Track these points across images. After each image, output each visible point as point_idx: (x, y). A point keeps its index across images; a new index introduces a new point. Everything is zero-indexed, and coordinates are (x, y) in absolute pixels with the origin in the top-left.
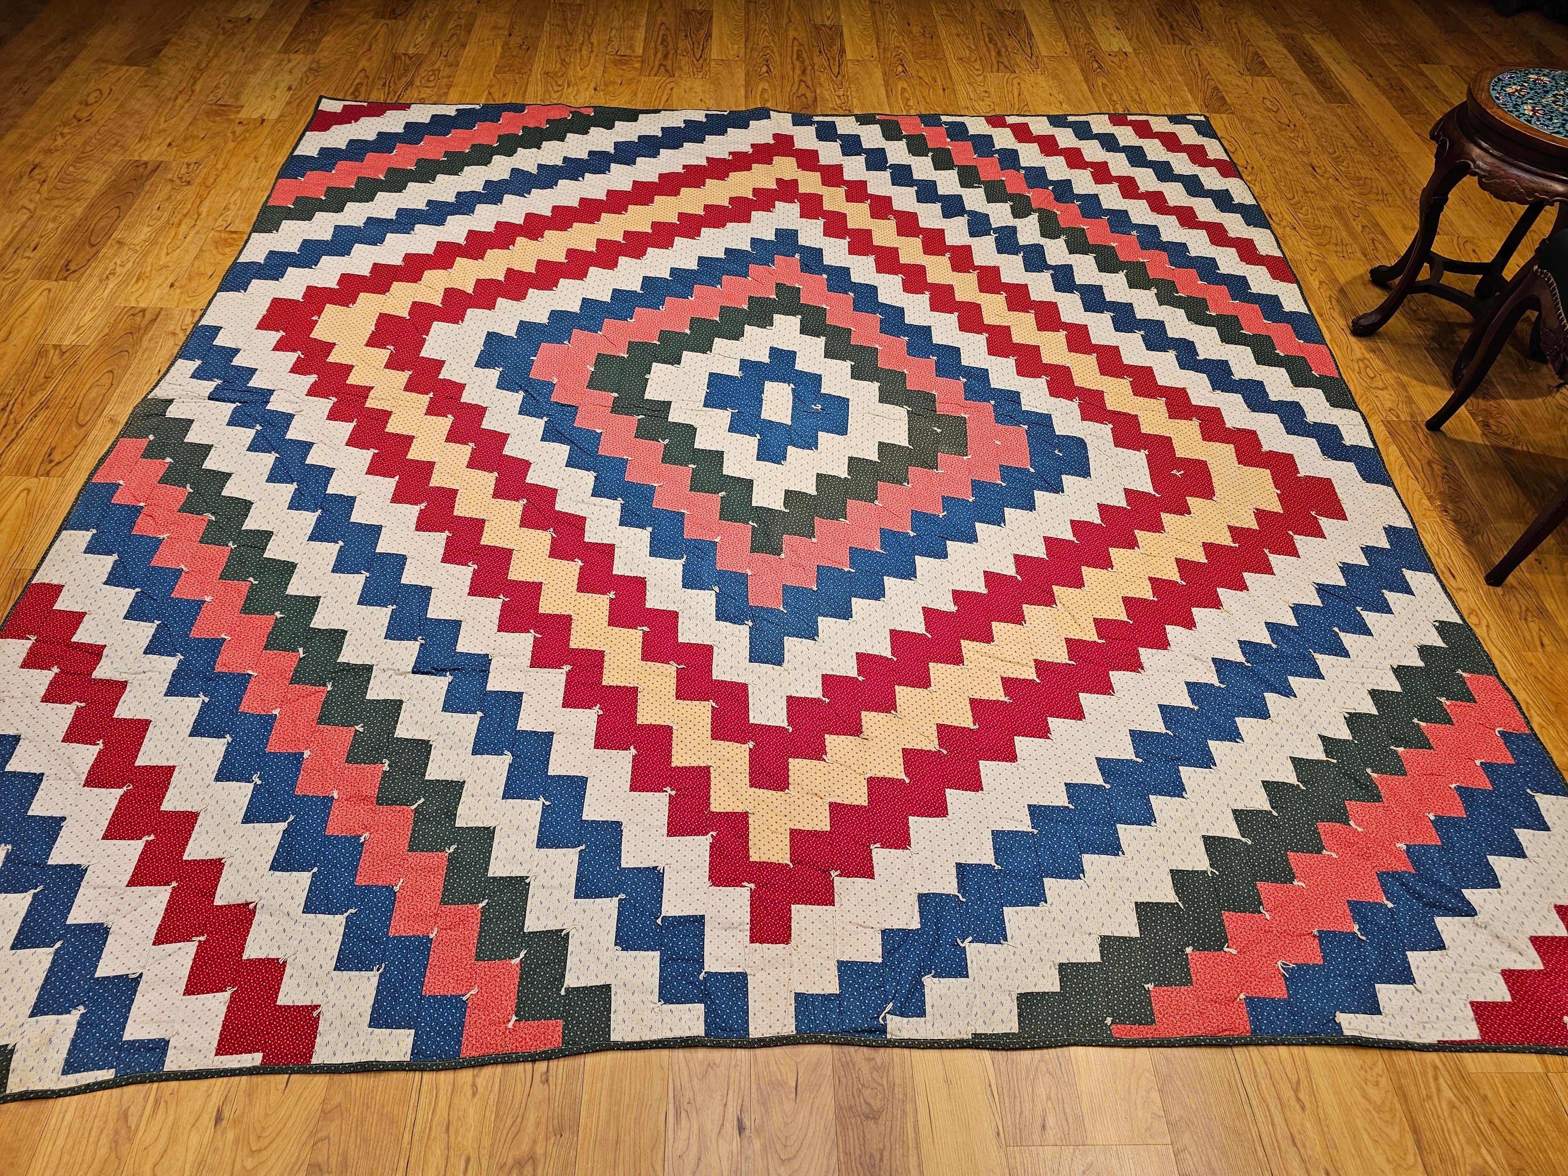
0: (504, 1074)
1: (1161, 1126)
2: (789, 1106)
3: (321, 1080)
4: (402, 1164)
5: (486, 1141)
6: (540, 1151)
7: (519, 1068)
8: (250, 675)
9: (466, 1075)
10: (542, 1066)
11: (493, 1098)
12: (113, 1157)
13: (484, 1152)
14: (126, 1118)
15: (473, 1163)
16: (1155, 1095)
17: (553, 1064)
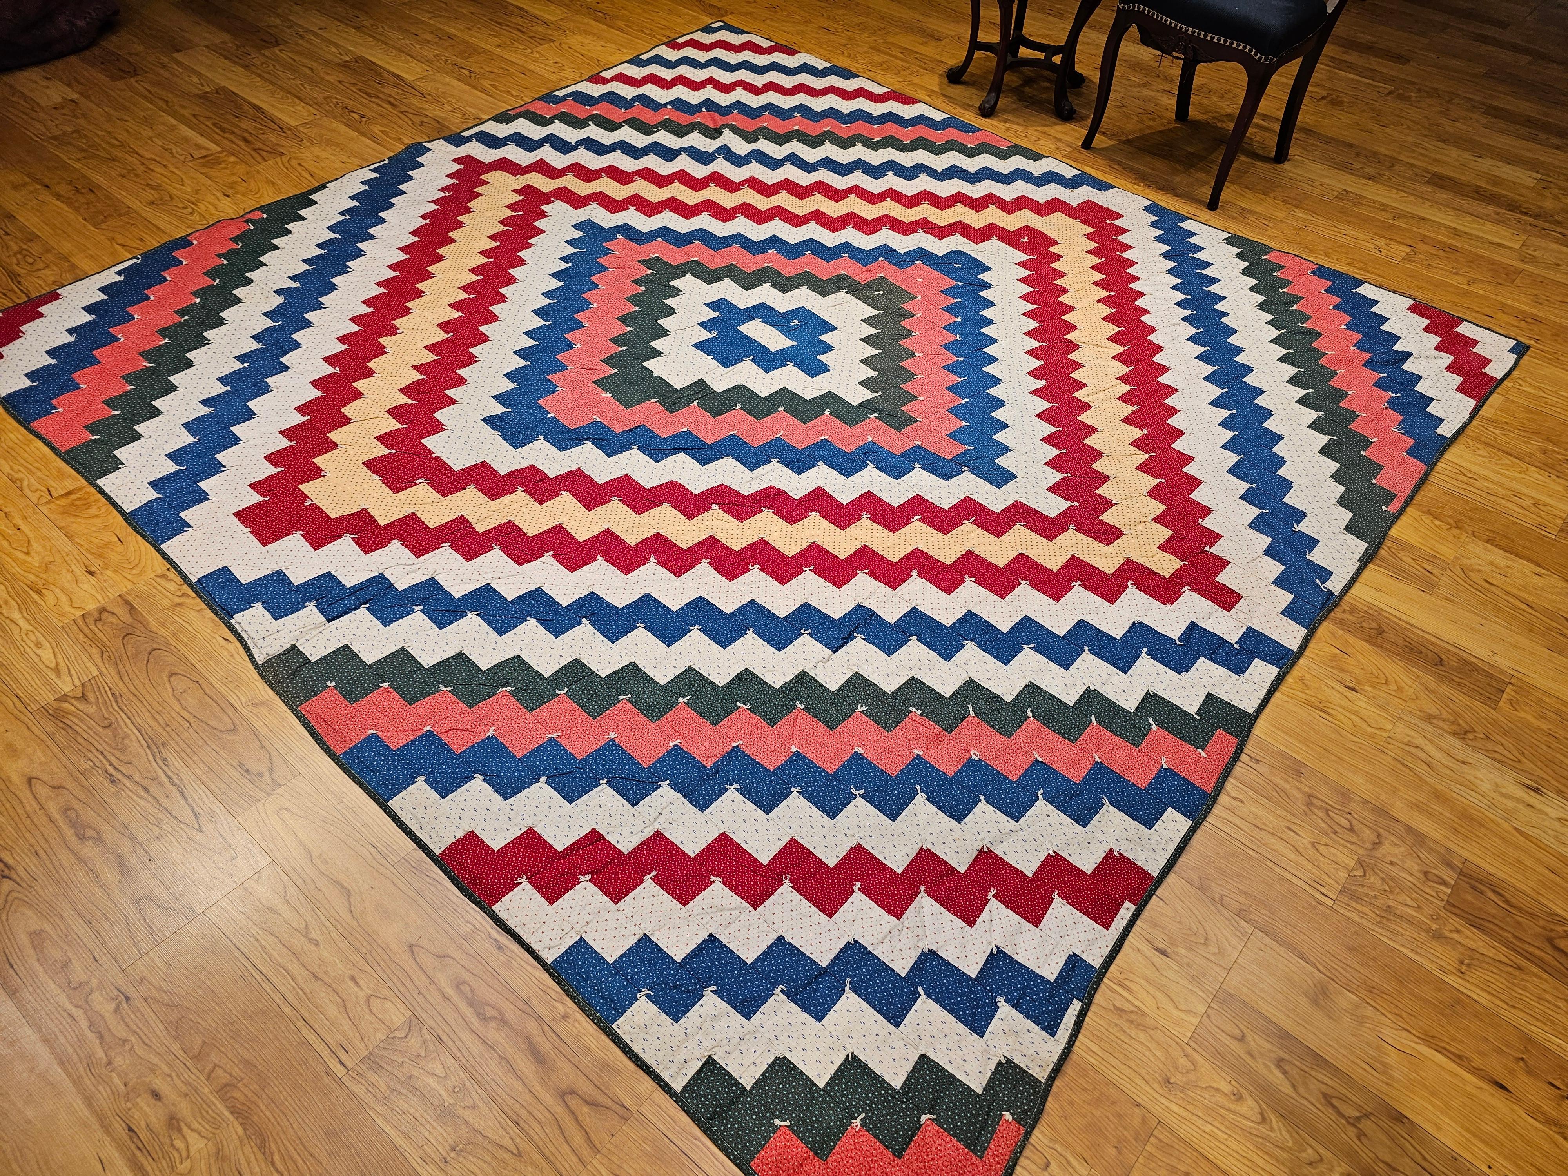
0: (1236, 779)
1: (1456, 531)
2: (1351, 661)
3: (1171, 878)
4: (1270, 864)
5: (1282, 813)
6: (1307, 790)
7: (1238, 769)
8: (737, 747)
9: (1223, 799)
10: (1243, 757)
11: (1251, 793)
12: (1152, 1032)
13: (1289, 817)
14: (1122, 1010)
15: (1293, 827)
16: (1437, 522)
17: (1246, 750)
